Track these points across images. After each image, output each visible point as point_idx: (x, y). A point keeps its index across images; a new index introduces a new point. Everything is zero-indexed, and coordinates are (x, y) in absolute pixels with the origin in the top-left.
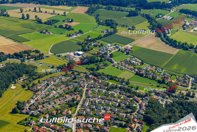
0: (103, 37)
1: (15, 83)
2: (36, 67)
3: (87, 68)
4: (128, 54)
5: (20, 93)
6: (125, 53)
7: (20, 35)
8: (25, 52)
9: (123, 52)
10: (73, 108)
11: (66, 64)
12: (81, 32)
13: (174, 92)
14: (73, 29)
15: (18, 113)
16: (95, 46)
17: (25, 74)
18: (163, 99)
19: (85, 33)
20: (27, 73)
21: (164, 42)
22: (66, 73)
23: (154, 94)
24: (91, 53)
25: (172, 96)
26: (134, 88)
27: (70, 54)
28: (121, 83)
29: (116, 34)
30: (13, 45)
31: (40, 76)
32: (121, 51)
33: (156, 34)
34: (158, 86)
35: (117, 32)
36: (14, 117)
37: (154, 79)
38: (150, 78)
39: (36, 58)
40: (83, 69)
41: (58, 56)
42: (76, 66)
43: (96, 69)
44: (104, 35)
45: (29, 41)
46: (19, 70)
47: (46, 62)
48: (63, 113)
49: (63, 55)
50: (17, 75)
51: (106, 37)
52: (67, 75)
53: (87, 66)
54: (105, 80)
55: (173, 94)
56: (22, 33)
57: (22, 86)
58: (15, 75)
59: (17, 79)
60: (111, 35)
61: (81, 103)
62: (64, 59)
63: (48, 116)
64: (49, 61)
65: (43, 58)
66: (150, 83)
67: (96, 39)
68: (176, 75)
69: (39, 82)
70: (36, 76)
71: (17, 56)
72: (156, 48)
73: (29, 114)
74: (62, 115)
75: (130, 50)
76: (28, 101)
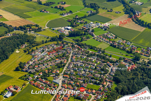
0: (88, 17)
1: (19, 49)
2: (35, 37)
3: (73, 40)
4: (105, 30)
5: (22, 56)
6: (104, 29)
7: (24, 13)
8: (28, 26)
9: (102, 29)
10: (61, 69)
11: (58, 36)
12: (71, 12)
13: (139, 60)
14: (65, 10)
15: (20, 71)
16: (81, 23)
17: (27, 42)
18: (129, 65)
19: (74, 13)
20: (28, 41)
21: (135, 22)
22: (57, 43)
23: (123, 61)
24: (77, 28)
25: (137, 63)
26: (108, 56)
27: (61, 28)
28: (98, 52)
29: (98, 14)
30: (19, 20)
31: (38, 44)
32: (101, 28)
33: (128, 16)
34: (127, 55)
35: (98, 13)
36: (17, 73)
37: (124, 49)
38: (121, 49)
39: (35, 31)
40: (70, 40)
41: (52, 30)
42: (66, 38)
43: (80, 40)
44: (89, 15)
45: (32, 17)
46: (23, 39)
47: (43, 33)
48: (53, 72)
49: (56, 29)
50: (21, 42)
51: (90, 16)
52: (58, 44)
53: (73, 38)
54: (87, 49)
55: (138, 62)
56: (27, 11)
57: (24, 51)
58: (19, 43)
59: (20, 46)
60: (94, 15)
61: (67, 65)
62: (56, 32)
63: (42, 74)
64: (45, 33)
65: (41, 31)
66: (121, 53)
67: (82, 18)
68: (141, 48)
69: (37, 48)
70: (35, 44)
71: (21, 28)
72: (128, 27)
73: (28, 72)
74: (52, 73)
75: (107, 27)
76: (28, 62)
